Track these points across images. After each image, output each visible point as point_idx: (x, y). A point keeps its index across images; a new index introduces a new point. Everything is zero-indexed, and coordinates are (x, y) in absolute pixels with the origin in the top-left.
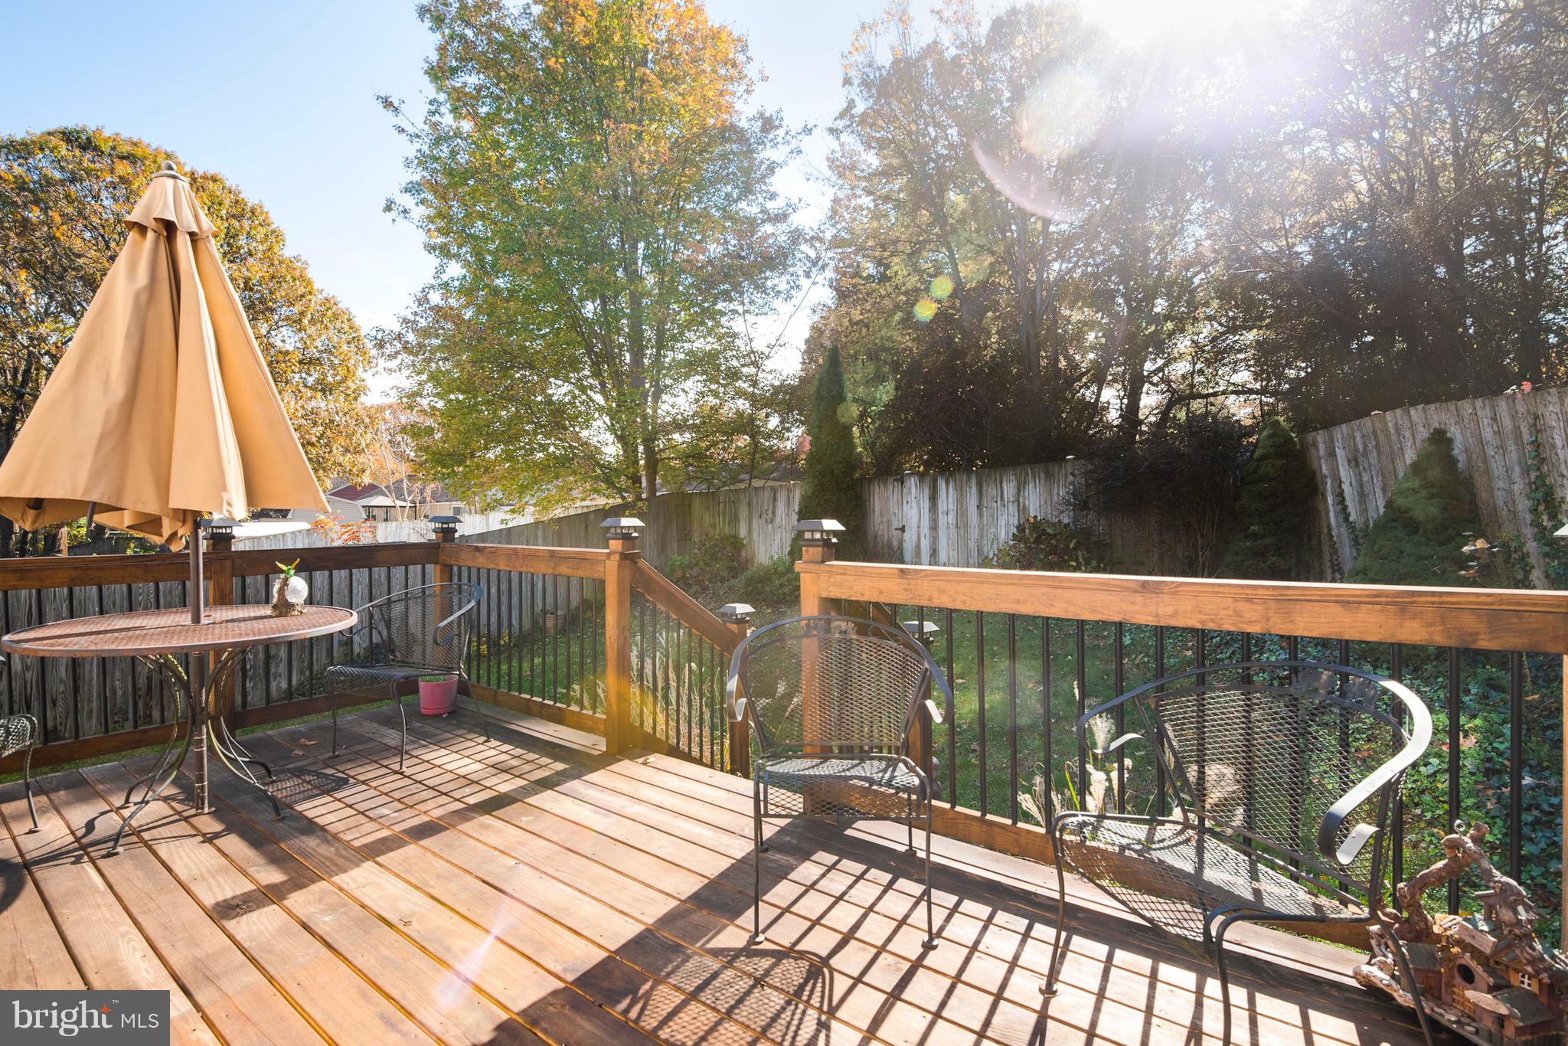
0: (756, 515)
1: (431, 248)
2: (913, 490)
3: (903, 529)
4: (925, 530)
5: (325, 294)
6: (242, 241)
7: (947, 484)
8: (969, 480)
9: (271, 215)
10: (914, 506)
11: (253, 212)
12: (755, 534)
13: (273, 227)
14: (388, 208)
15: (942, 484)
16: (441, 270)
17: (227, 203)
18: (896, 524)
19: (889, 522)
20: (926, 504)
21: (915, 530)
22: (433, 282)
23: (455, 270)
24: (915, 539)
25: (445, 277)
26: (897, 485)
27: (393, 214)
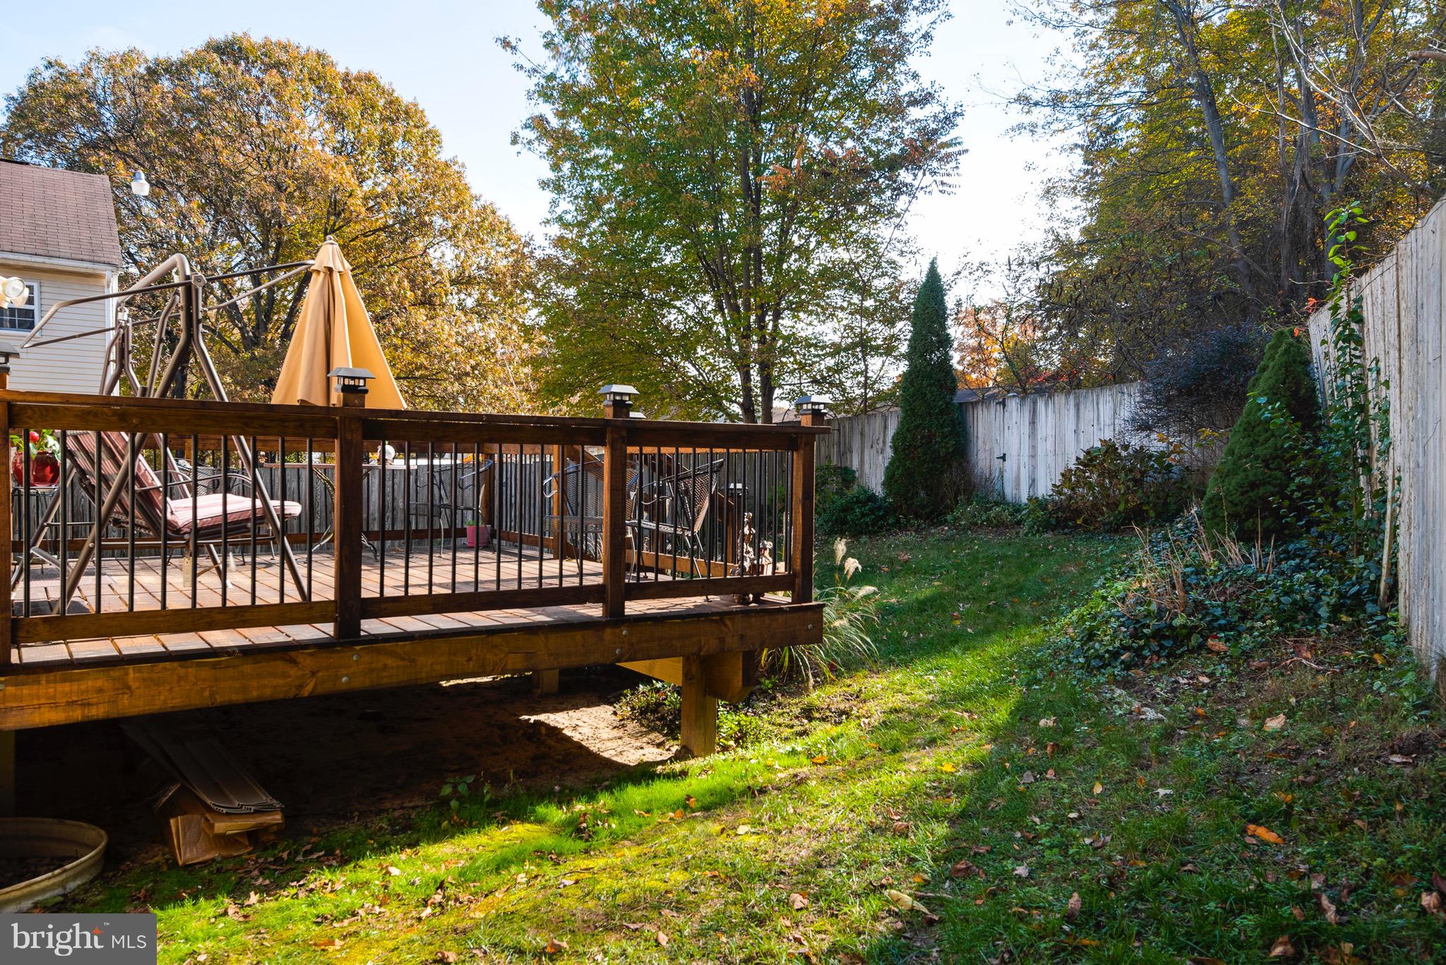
0: (867, 444)
1: (544, 184)
2: (1014, 414)
3: (1003, 458)
4: (1025, 459)
5: (482, 202)
6: (398, 145)
7: (1046, 404)
8: (1067, 399)
9: (426, 113)
10: (1015, 431)
11: (407, 113)
12: (867, 466)
13: (429, 127)
14: (514, 141)
15: (1041, 405)
16: (554, 203)
17: (381, 102)
18: (998, 453)
19: (991, 451)
20: (1026, 429)
21: (1015, 458)
22: (549, 217)
23: (566, 206)
24: (1015, 468)
25: (559, 211)
26: (1000, 408)
27: (518, 147)
